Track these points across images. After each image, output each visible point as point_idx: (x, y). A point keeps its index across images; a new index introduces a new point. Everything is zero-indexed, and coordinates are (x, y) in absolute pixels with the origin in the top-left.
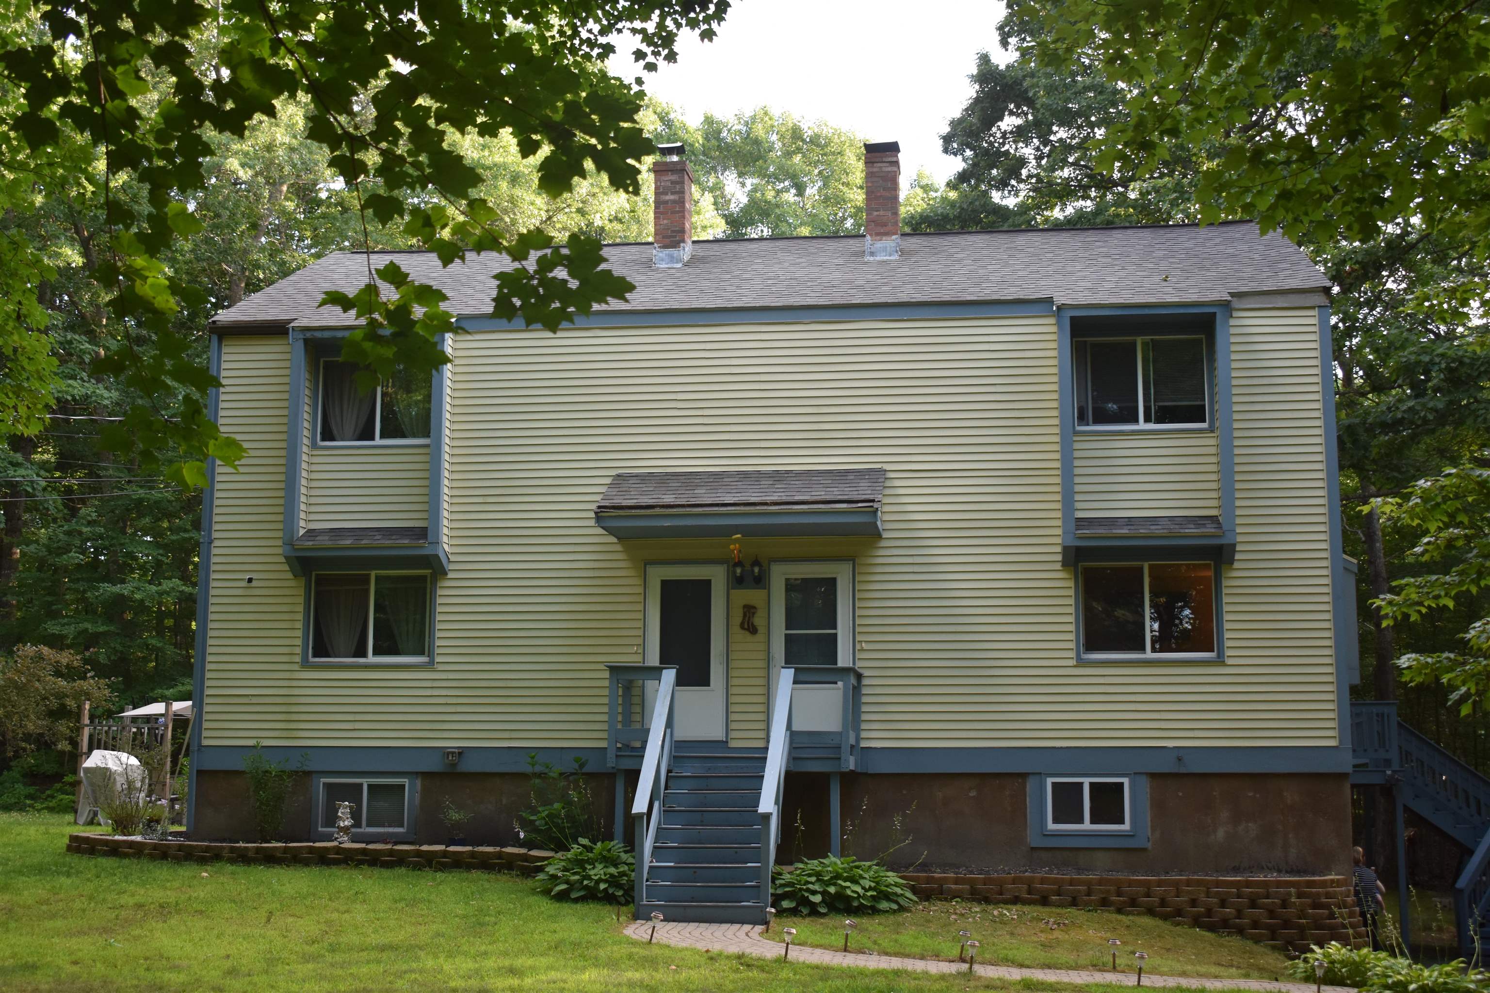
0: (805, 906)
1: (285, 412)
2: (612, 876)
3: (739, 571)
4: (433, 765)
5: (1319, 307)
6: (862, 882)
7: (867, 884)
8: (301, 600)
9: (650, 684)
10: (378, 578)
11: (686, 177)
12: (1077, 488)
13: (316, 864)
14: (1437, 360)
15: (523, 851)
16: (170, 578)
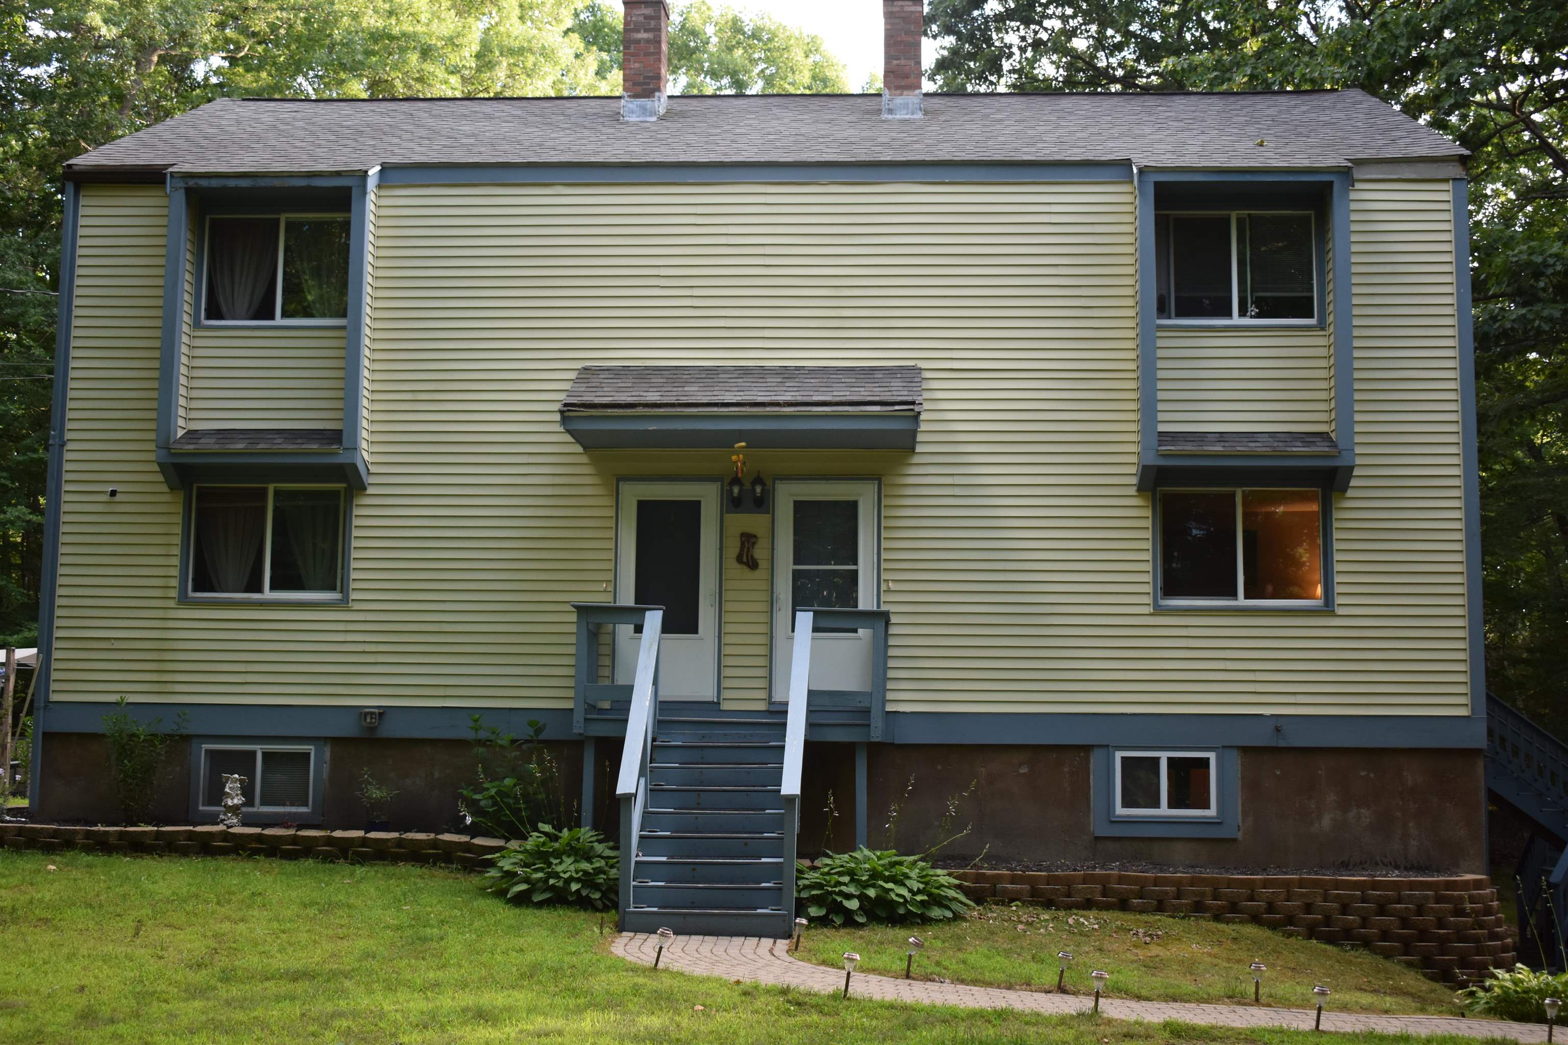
0: (837, 914)
1: (160, 282)
2: (585, 873)
3: (736, 490)
4: (347, 728)
5: (1454, 179)
6: (908, 882)
7: (916, 886)
8: (178, 519)
9: (625, 630)
10: (277, 493)
11: (663, 12)
12: (1161, 395)
13: (197, 854)
14: (1551, 261)
15: (464, 838)
16: (15, 505)
